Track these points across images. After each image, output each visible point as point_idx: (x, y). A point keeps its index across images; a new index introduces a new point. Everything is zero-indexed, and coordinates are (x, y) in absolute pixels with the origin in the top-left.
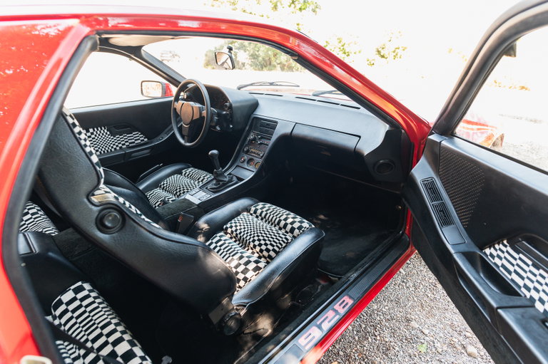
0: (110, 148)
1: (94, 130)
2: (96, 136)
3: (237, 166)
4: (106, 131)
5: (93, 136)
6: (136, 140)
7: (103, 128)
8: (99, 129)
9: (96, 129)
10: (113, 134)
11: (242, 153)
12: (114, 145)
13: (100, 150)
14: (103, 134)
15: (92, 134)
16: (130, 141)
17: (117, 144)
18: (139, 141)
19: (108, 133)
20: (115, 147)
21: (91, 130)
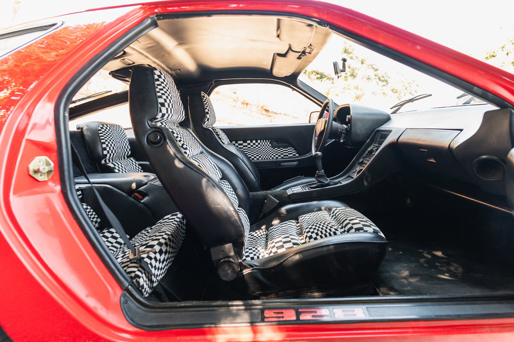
0: (269, 157)
1: (261, 142)
2: (261, 146)
3: (349, 176)
4: (269, 143)
5: (259, 146)
6: (289, 154)
7: (267, 141)
8: (264, 141)
9: (262, 141)
10: (273, 147)
11: (357, 165)
12: (272, 155)
13: (262, 157)
14: (266, 145)
15: (259, 144)
16: (284, 154)
17: (274, 154)
18: (292, 155)
19: (270, 145)
20: (273, 156)
21: (259, 141)
